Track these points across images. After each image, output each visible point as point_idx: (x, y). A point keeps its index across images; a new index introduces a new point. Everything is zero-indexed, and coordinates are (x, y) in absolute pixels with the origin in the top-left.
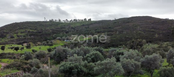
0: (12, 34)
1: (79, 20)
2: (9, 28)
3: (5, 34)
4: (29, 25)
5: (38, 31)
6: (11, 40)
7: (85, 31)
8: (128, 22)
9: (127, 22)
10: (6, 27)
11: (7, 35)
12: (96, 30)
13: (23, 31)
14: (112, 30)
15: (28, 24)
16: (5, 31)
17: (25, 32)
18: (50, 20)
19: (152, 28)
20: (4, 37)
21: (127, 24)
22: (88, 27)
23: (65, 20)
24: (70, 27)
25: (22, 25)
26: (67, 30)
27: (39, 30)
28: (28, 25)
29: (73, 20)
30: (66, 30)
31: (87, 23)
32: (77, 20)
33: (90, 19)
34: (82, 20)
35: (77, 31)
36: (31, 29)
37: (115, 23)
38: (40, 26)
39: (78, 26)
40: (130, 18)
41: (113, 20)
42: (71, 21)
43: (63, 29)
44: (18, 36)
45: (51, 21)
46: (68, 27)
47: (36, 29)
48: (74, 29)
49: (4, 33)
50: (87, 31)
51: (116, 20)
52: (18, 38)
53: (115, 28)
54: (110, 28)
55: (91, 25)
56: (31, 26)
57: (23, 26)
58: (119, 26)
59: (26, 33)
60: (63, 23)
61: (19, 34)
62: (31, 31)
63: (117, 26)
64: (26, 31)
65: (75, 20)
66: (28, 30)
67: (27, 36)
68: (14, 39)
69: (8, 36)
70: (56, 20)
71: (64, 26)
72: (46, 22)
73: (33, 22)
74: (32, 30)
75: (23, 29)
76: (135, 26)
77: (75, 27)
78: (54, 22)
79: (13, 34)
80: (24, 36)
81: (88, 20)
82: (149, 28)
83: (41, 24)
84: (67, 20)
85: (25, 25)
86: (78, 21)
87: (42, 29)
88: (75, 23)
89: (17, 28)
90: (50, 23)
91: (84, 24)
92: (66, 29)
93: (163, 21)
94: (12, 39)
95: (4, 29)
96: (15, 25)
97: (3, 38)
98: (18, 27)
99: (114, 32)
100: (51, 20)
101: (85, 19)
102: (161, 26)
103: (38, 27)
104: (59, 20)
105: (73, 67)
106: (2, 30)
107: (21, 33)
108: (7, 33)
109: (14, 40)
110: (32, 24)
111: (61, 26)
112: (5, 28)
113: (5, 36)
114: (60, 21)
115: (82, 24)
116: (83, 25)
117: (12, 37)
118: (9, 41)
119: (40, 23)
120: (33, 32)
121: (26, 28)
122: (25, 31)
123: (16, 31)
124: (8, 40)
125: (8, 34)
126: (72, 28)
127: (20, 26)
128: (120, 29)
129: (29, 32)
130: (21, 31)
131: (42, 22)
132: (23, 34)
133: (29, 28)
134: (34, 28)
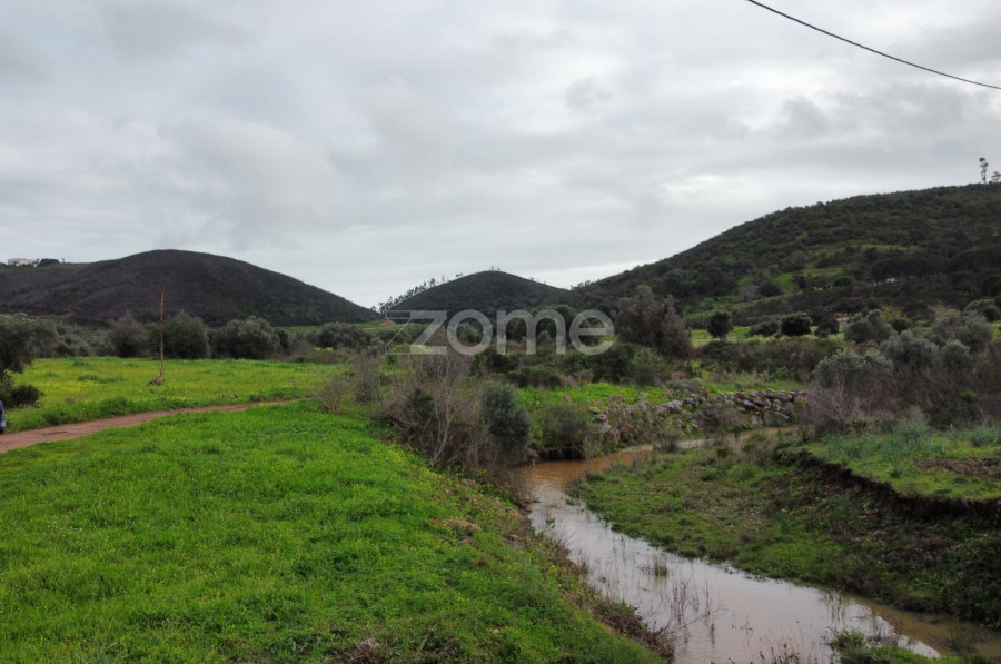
0: (766, 273)
2: (753, 242)
3: (728, 276)
4: (872, 215)
5: (934, 245)
6: (762, 306)
10: (733, 241)
11: (741, 282)
13: (830, 251)
15: (865, 209)
16: (730, 260)
17: (844, 261)
20: (725, 294)
25: (827, 221)
27: (939, 239)
28: (865, 214)
36: (882, 239)
38: (945, 216)
44: (802, 284)
47: (916, 239)
49: (725, 268)
52: (800, 292)
56: (886, 220)
57: (829, 226)
59: (850, 267)
61: (810, 272)
62: (883, 248)
64: (850, 251)
66: (866, 247)
67: (858, 279)
68: (777, 298)
69: (746, 285)
72: (993, 188)
73: (898, 194)
74: (890, 243)
75: (832, 241)
79: (772, 271)
80: (837, 283)
83: (957, 205)
85: (846, 221)
87: (961, 237)
89: (798, 238)
94: (768, 300)
95: (724, 248)
96: (787, 224)
97: (718, 294)
98: (805, 235)
103: (934, 221)
106: (715, 253)
107: (823, 264)
108: (741, 269)
109: (779, 302)
112: (731, 245)
113: (732, 287)
117: (770, 290)
118: (750, 309)
119: (944, 197)
120: (895, 254)
121: (849, 235)
122: (842, 250)
123: (788, 254)
124: (743, 305)
125: (744, 272)
127: (816, 227)
129: (871, 255)
130: (817, 254)
131: (962, 188)
132: (834, 272)
133: (869, 232)
134: (906, 232)
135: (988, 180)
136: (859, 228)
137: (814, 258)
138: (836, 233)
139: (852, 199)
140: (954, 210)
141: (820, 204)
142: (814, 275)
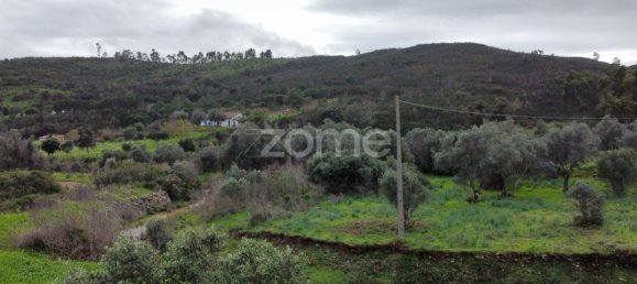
1: (227, 55)
4: (40, 70)
5: (81, 92)
7: (263, 92)
8: (409, 63)
9: (404, 64)
12: (303, 88)
13: (20, 91)
14: (361, 87)
15: (35, 66)
17: (29, 98)
18: (117, 54)
19: (494, 83)
21: (408, 68)
22: (269, 79)
23: (177, 53)
24: (197, 79)
25: (13, 72)
26: (193, 91)
27: (81, 88)
28: (36, 70)
29: (205, 56)
30: (188, 91)
31: (257, 67)
32: (220, 56)
33: (268, 53)
34: (240, 55)
36: (50, 86)
37: (363, 65)
38: (82, 74)
39: (228, 77)
41: (352, 57)
42: (196, 58)
43: (174, 88)
44: (6, 112)
45: (122, 58)
46: (190, 79)
47: (69, 87)
48: (216, 86)
50: (271, 92)
51: (361, 56)
53: (368, 82)
54: (349, 81)
55: (275, 72)
56: (49, 74)
57: (15, 75)
58: (382, 75)
59: (33, 102)
60: (167, 64)
61: (9, 104)
62: (52, 92)
63: (376, 76)
64: (32, 92)
65: (211, 54)
66: (41, 90)
67: (42, 110)
70: (139, 54)
71: (174, 78)
72: (104, 60)
73: (53, 58)
74: (55, 88)
75: (19, 85)
76: (438, 76)
77: (220, 81)
78: (134, 59)
80: (28, 113)
81: (262, 54)
82: (483, 82)
83: (87, 69)
84: (181, 53)
85: (26, 72)
86: (223, 58)
87: (93, 87)
88: (213, 67)
90: (121, 66)
91: (248, 68)
92: (186, 87)
93: (526, 61)
99: (367, 93)
100: (121, 52)
101: (251, 52)
102: (523, 76)
103: (76, 77)
104: (155, 55)
110: (51, 66)
111: (165, 76)
114: (158, 58)
115: (243, 70)
116: (247, 73)
119: (80, 64)
120: (59, 96)
121: (28, 82)
122: (27, 91)
126: (208, 83)
127: (6, 75)
129: (45, 96)
130: (11, 92)
131: (87, 59)
132: (23, 105)
133: (41, 81)
134: (62, 83)
135: (101, 56)
136: (34, 78)
137: (9, 95)
138: (21, 80)
139: (26, 59)
140: (85, 71)
141: (7, 60)
142: (11, 106)
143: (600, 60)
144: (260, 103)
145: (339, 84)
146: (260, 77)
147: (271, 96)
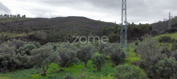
1: (11, 16)
7: (18, 28)
9: (64, 21)
12: (31, 27)
14: (49, 27)
19: (87, 28)
21: (64, 23)
22: (22, 24)
29: (3, 15)
31: (20, 20)
32: (8, 16)
33: (25, 16)
34: (15, 16)
35: (8, 27)
37: (52, 21)
39: (10, 23)
40: (67, 17)
41: (50, 19)
48: (4, 25)
50: (21, 28)
51: (53, 18)
53: (52, 26)
54: (46, 25)
55: (25, 22)
58: (56, 24)
63: (54, 25)
65: (5, 15)
76: (72, 25)
77: (6, 24)
81: (23, 16)
82: (84, 28)
86: (10, 16)
88: (5, 19)
91: (17, 20)
93: (96, 22)
99: (50, 29)
101: (19, 15)
102: (95, 26)
105: (2, 58)
115: (15, 20)
116: (16, 22)
126: (2, 24)
128: (57, 28)
143: (116, 23)
144: (17, 31)
145: (43, 26)
146: (20, 23)
147: (20, 29)
